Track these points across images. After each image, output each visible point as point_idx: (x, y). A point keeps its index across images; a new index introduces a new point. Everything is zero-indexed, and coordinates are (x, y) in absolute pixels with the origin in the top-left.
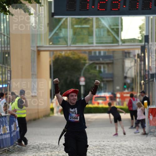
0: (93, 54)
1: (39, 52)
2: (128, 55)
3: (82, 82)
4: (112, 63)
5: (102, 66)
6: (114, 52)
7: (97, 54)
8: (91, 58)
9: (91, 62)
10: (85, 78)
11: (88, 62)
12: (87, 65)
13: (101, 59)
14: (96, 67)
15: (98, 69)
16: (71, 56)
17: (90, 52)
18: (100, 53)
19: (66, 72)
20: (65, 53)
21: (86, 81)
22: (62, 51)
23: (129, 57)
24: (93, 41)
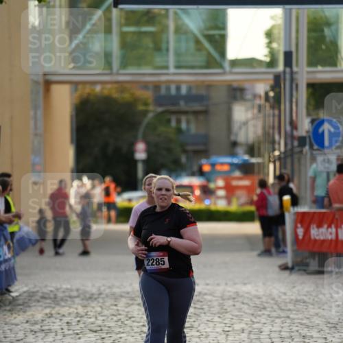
0: (163, 91)
1: (48, 84)
2: (238, 94)
3: (141, 153)
4: (205, 112)
5: (184, 118)
6: (209, 86)
7: (173, 91)
8: (159, 100)
9: (160, 109)
10: (148, 144)
11: (153, 110)
12: (151, 115)
13: (182, 103)
14: (169, 121)
15: (173, 124)
16: (115, 95)
17: (157, 87)
18: (178, 88)
19: (106, 131)
20: (103, 89)
21: (148, 151)
22: (94, 83)
23: (243, 99)
24: (167, 61)
